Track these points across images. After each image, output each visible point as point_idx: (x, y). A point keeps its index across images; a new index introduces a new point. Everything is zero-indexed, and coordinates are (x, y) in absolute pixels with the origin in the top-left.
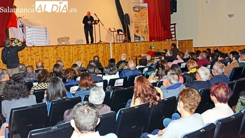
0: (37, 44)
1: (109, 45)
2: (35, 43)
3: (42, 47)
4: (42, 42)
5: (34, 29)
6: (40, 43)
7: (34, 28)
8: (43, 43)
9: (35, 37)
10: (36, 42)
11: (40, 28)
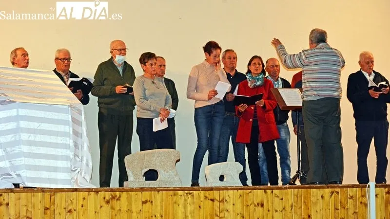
0: (33, 180)
1: (363, 196)
2: (25, 174)
3: (48, 195)
4: (56, 169)
5: (23, 112)
6: (45, 175)
7: (25, 105)
8: (61, 176)
9: (25, 149)
10: (29, 167)
11: (50, 107)
